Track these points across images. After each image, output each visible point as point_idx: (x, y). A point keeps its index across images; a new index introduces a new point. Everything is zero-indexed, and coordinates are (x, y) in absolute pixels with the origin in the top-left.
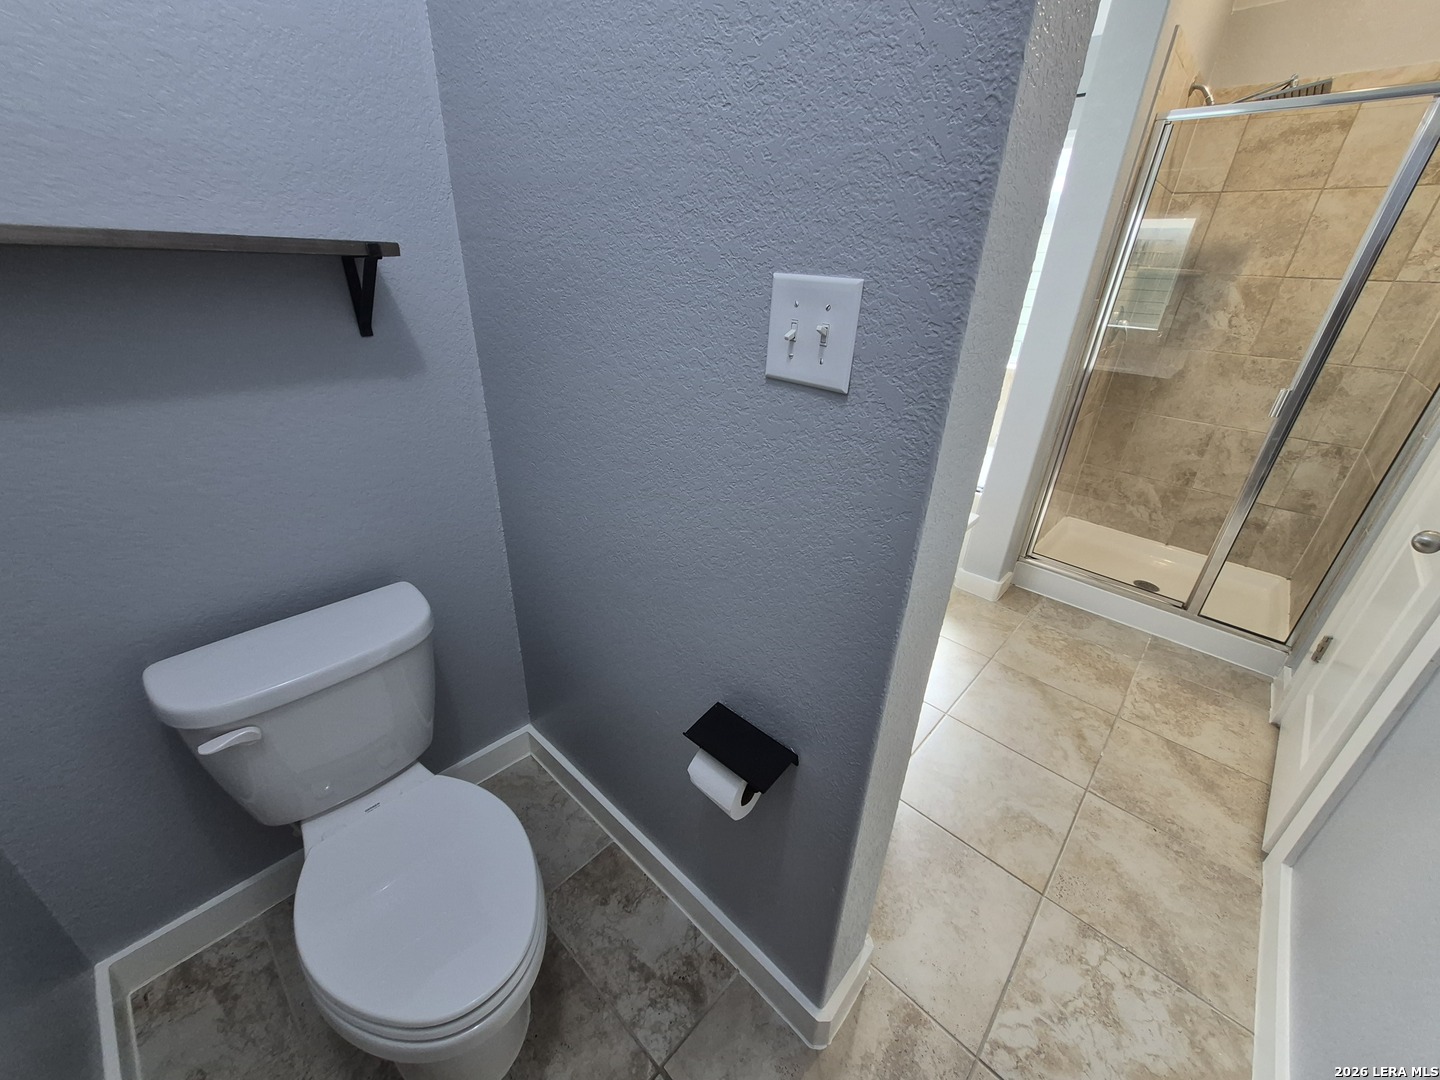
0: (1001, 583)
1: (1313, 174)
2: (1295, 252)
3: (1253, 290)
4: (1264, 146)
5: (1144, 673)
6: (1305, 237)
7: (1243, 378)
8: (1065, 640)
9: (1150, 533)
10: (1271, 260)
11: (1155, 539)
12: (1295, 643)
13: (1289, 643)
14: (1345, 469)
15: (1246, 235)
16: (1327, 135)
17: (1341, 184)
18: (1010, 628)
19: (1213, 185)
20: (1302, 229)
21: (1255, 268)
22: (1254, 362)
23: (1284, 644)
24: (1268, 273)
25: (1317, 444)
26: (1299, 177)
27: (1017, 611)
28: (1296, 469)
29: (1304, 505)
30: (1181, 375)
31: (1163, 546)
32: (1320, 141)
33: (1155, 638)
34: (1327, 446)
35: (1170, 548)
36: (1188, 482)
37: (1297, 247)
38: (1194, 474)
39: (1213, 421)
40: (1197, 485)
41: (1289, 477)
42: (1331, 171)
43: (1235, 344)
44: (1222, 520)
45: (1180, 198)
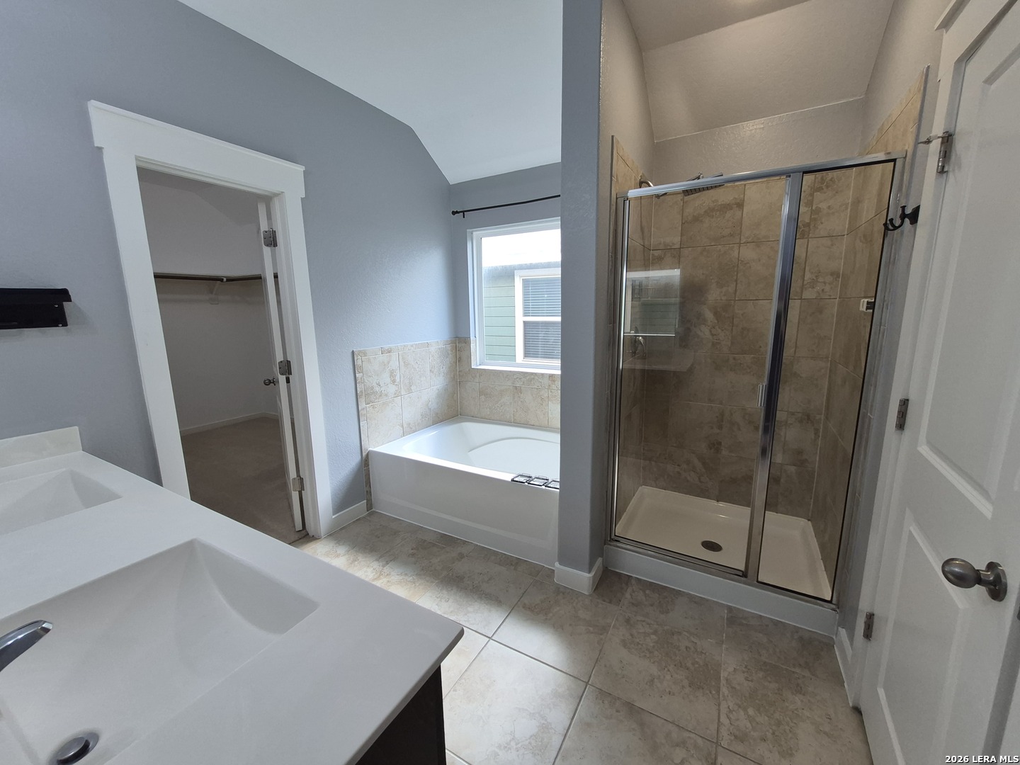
0: (593, 573)
1: (731, 235)
2: (737, 284)
3: (719, 310)
4: (696, 219)
5: (730, 663)
6: (739, 275)
7: (731, 370)
8: (655, 633)
9: (703, 493)
10: (724, 289)
11: (709, 498)
12: (838, 601)
13: (834, 601)
14: (817, 431)
15: (703, 274)
16: (732, 211)
17: (750, 240)
18: (604, 630)
19: (674, 244)
20: (736, 269)
21: (714, 295)
22: (734, 359)
23: (830, 602)
24: (724, 298)
25: (793, 414)
26: (724, 237)
27: (610, 602)
28: (786, 433)
29: (799, 459)
30: (691, 370)
31: (714, 503)
32: (728, 215)
33: (730, 609)
34: (800, 415)
35: (721, 504)
36: (718, 451)
37: (736, 281)
38: (720, 443)
39: (721, 403)
40: (725, 452)
41: (783, 439)
42: (741, 231)
43: (718, 347)
44: (751, 478)
45: (657, 253)
